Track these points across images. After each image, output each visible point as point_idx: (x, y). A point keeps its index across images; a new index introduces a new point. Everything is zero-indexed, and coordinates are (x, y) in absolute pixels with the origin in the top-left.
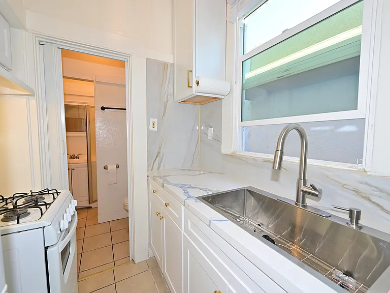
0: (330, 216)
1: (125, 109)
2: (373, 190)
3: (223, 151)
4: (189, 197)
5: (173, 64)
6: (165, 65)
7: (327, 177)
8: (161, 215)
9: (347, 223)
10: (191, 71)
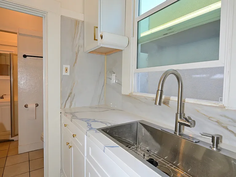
0: (199, 142)
1: (42, 57)
2: (230, 121)
3: (123, 93)
4: (91, 129)
5: (83, 21)
6: (77, 22)
7: (198, 111)
8: (70, 145)
9: (210, 147)
10: (97, 27)
